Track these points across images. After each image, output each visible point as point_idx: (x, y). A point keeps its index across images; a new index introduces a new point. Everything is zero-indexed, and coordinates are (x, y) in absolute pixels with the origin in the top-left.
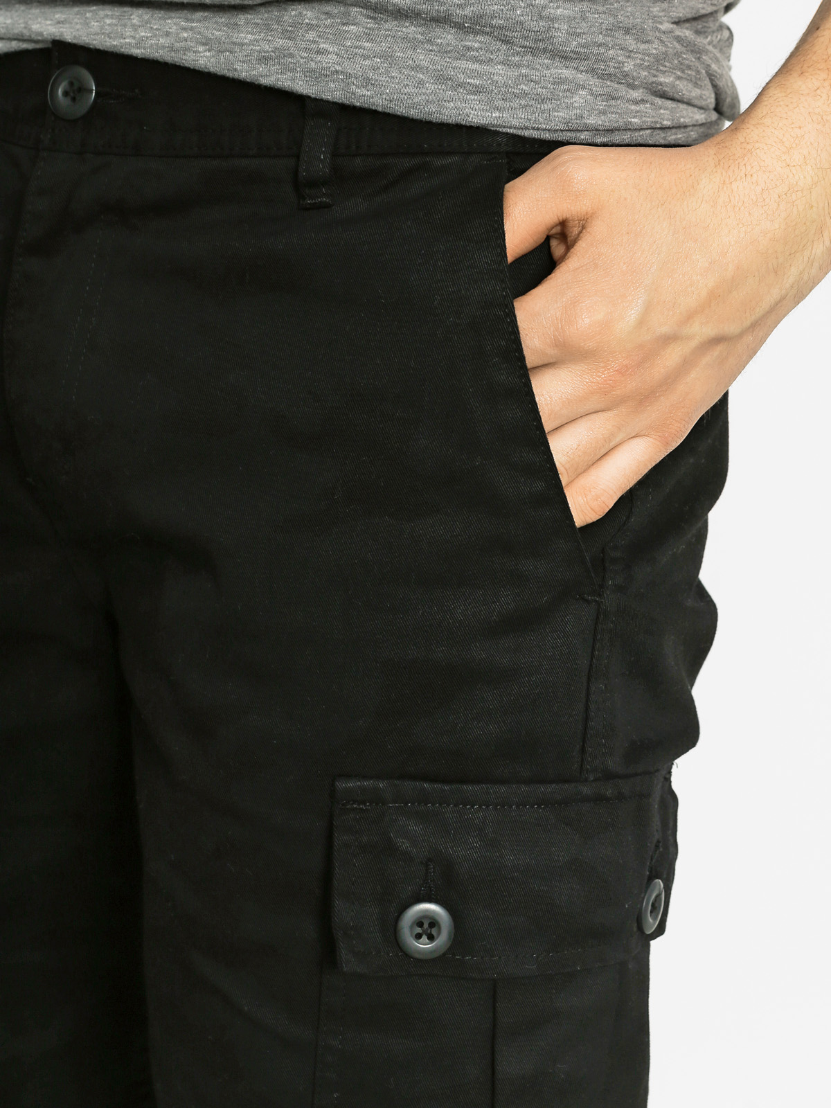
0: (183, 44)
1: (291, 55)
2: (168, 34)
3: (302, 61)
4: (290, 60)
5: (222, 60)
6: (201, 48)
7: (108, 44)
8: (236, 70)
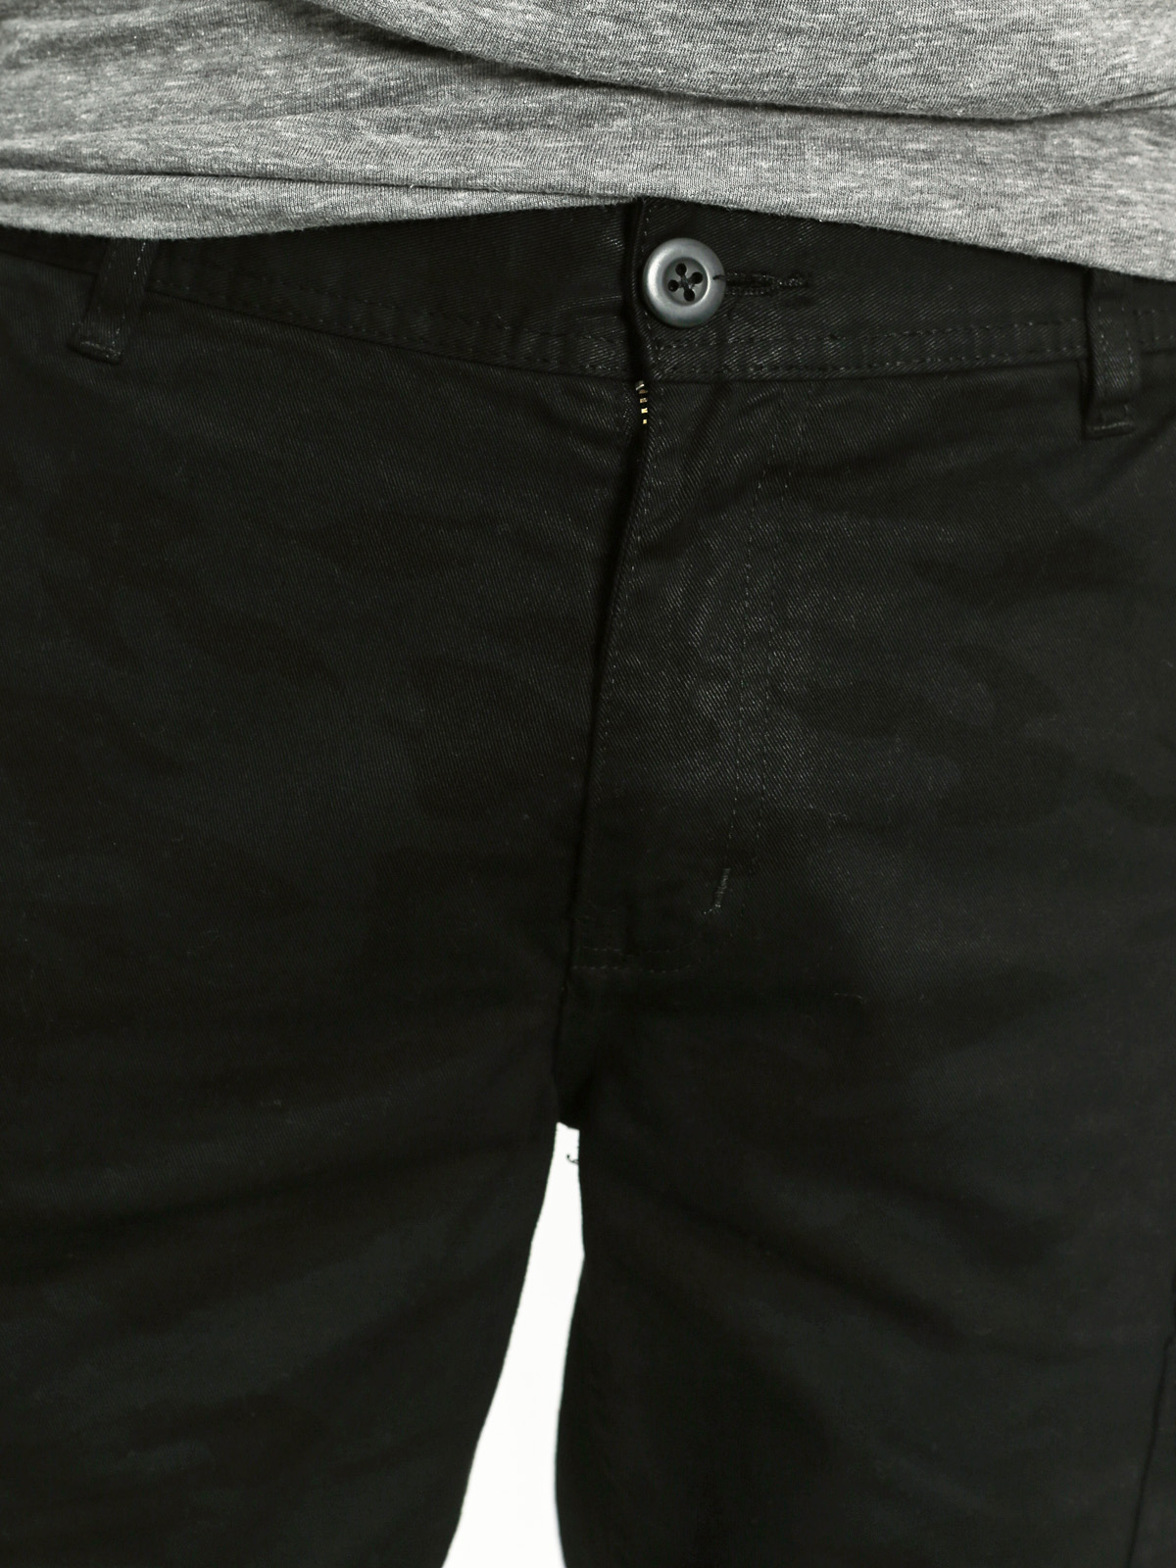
0: (916, 198)
1: (1091, 210)
2: (887, 183)
3: (1110, 217)
4: (1091, 216)
5: (982, 221)
6: (947, 204)
7: (773, 202)
8: (1002, 235)
